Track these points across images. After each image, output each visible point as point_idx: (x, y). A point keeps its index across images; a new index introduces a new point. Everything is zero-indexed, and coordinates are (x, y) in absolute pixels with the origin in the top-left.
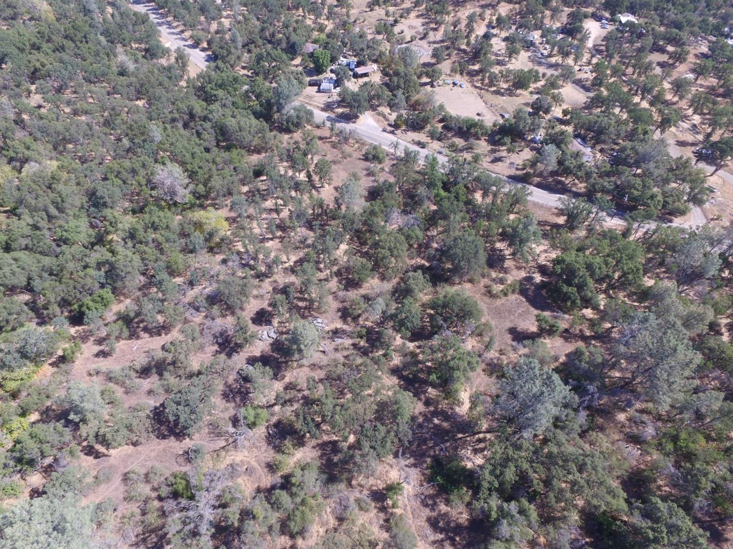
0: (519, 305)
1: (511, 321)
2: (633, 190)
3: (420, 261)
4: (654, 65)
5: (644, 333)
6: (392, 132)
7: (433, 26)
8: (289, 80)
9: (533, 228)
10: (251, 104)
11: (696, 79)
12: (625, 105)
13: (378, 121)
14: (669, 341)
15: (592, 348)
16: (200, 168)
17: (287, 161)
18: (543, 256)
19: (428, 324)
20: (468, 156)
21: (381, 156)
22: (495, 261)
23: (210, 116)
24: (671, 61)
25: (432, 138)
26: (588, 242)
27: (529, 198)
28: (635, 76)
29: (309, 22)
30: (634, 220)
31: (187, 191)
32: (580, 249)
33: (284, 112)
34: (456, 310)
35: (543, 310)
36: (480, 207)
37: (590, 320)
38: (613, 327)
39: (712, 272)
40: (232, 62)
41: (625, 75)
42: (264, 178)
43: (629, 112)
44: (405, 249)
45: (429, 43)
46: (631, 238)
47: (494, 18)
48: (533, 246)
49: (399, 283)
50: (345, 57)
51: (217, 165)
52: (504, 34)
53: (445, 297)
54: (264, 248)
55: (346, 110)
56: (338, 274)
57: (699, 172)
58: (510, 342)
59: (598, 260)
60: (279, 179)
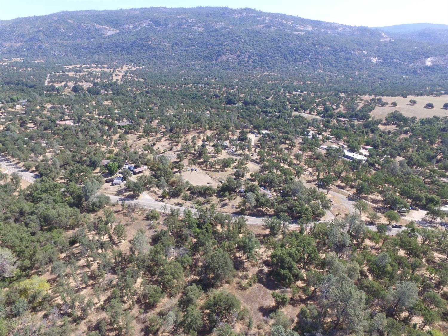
0: (260, 290)
1: (259, 303)
2: (296, 208)
3: (193, 277)
4: (284, 149)
5: (332, 287)
6: (161, 201)
7: (175, 144)
8: (92, 181)
9: (254, 239)
10: (67, 199)
11: (303, 153)
12: (278, 168)
13: (152, 196)
14: (346, 289)
15: (309, 307)
16: (27, 247)
17: (94, 230)
18: (264, 255)
19: (207, 322)
20: (208, 206)
21: (157, 215)
22: (238, 265)
23: (36, 211)
24: (290, 147)
25: (186, 200)
26: (285, 241)
27: (247, 223)
28: (277, 155)
29: (103, 149)
30: (303, 223)
31: (15, 267)
32: (283, 246)
33: (90, 200)
34: (223, 305)
35: (275, 290)
36: (221, 234)
37: (302, 288)
38: (315, 289)
39: (348, 243)
40: (53, 176)
41: (273, 155)
42: (78, 245)
43: (281, 171)
44: (182, 271)
45: (174, 152)
46: (305, 233)
47: (205, 137)
48: (257, 250)
49: (182, 297)
50: (127, 165)
51: (40, 242)
52: (212, 144)
53: (214, 298)
54: (79, 296)
55: (131, 193)
56: (138, 301)
57: (322, 193)
58: (262, 318)
59: (293, 250)
60: (88, 243)
